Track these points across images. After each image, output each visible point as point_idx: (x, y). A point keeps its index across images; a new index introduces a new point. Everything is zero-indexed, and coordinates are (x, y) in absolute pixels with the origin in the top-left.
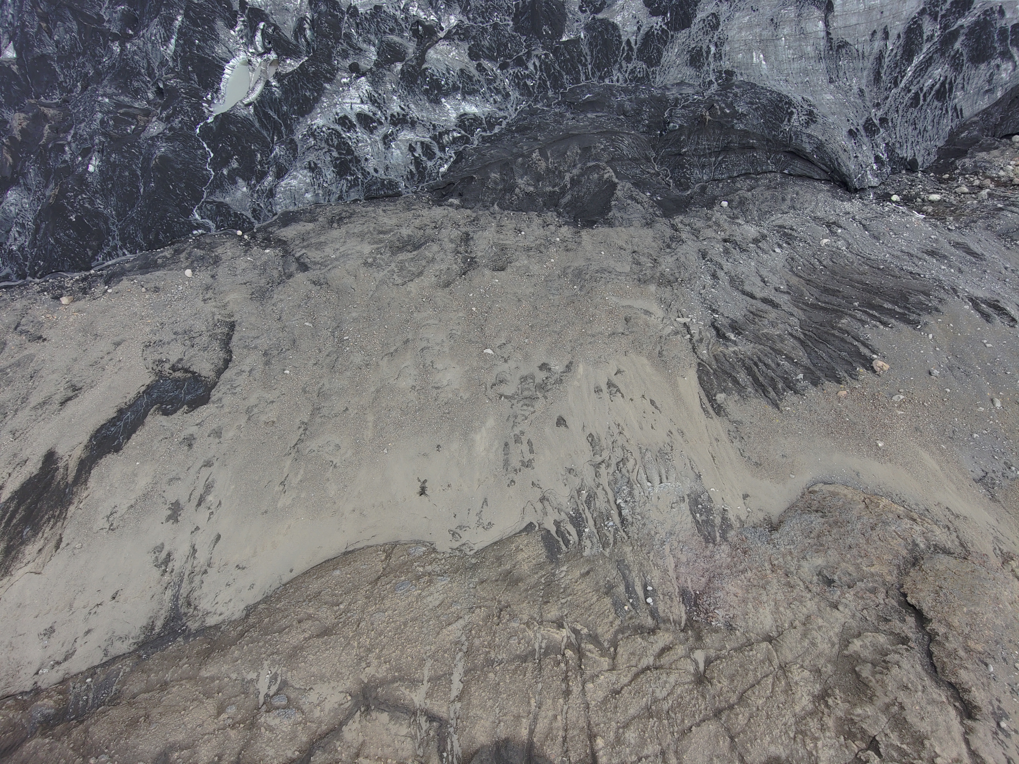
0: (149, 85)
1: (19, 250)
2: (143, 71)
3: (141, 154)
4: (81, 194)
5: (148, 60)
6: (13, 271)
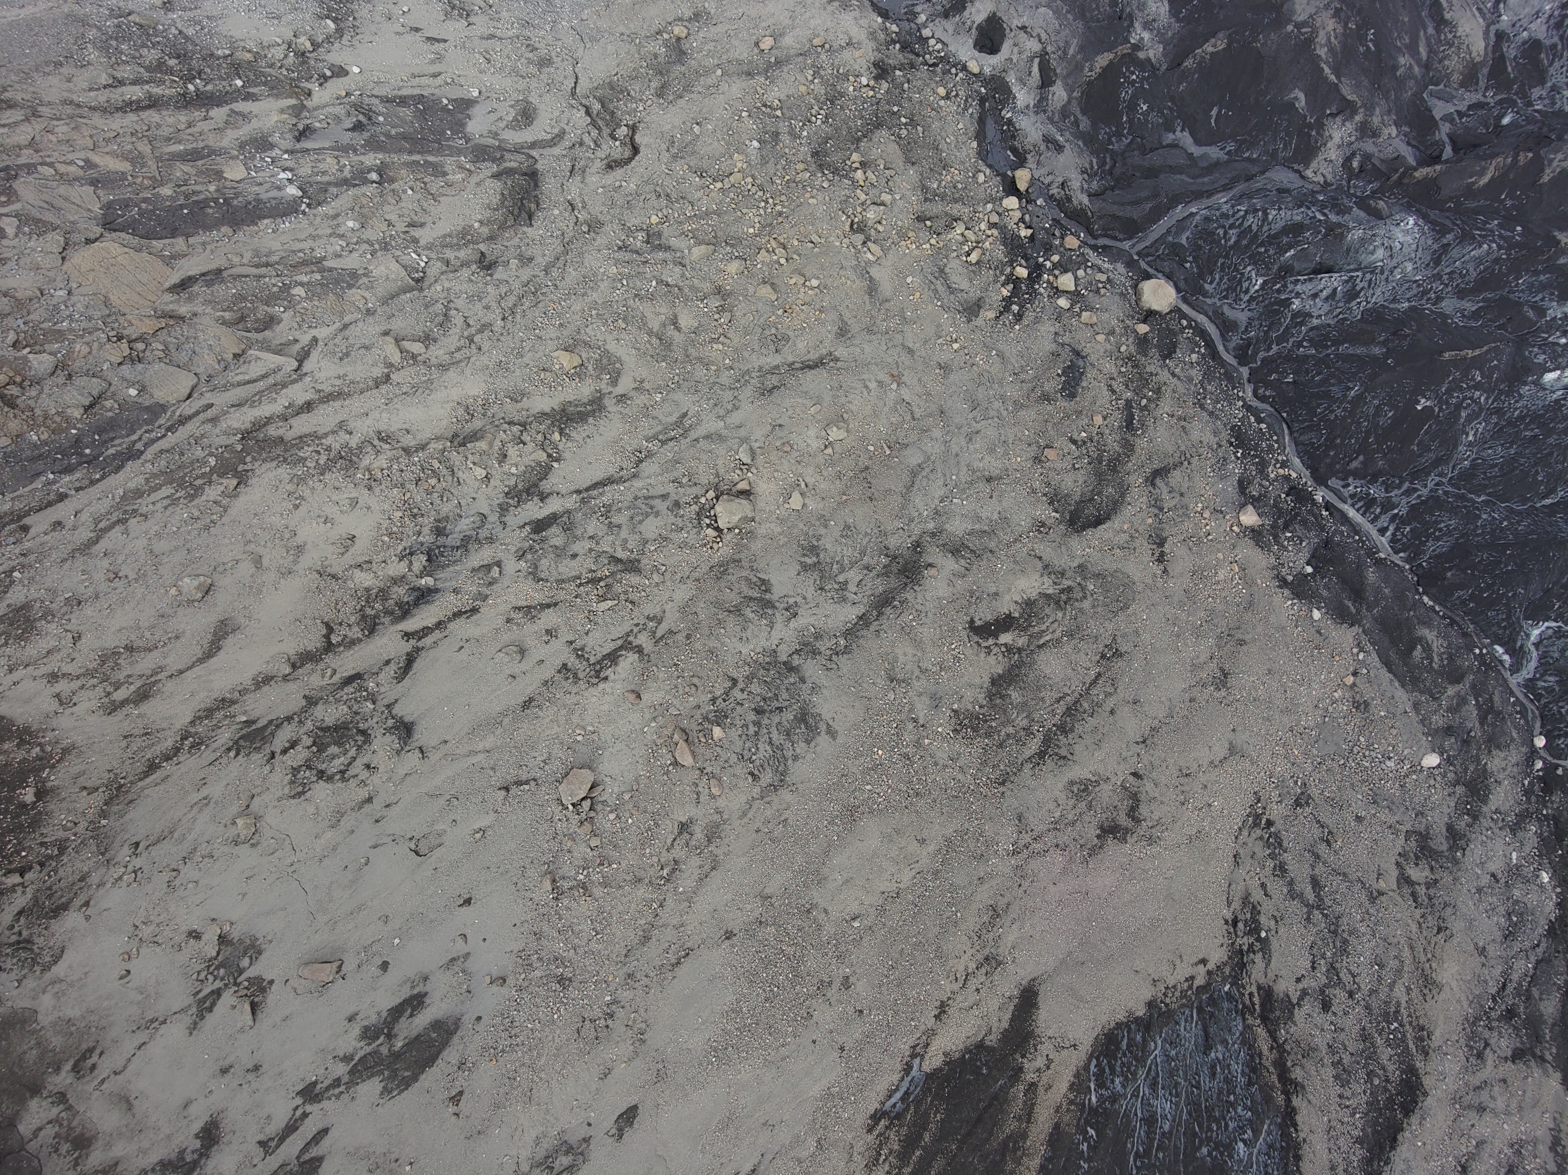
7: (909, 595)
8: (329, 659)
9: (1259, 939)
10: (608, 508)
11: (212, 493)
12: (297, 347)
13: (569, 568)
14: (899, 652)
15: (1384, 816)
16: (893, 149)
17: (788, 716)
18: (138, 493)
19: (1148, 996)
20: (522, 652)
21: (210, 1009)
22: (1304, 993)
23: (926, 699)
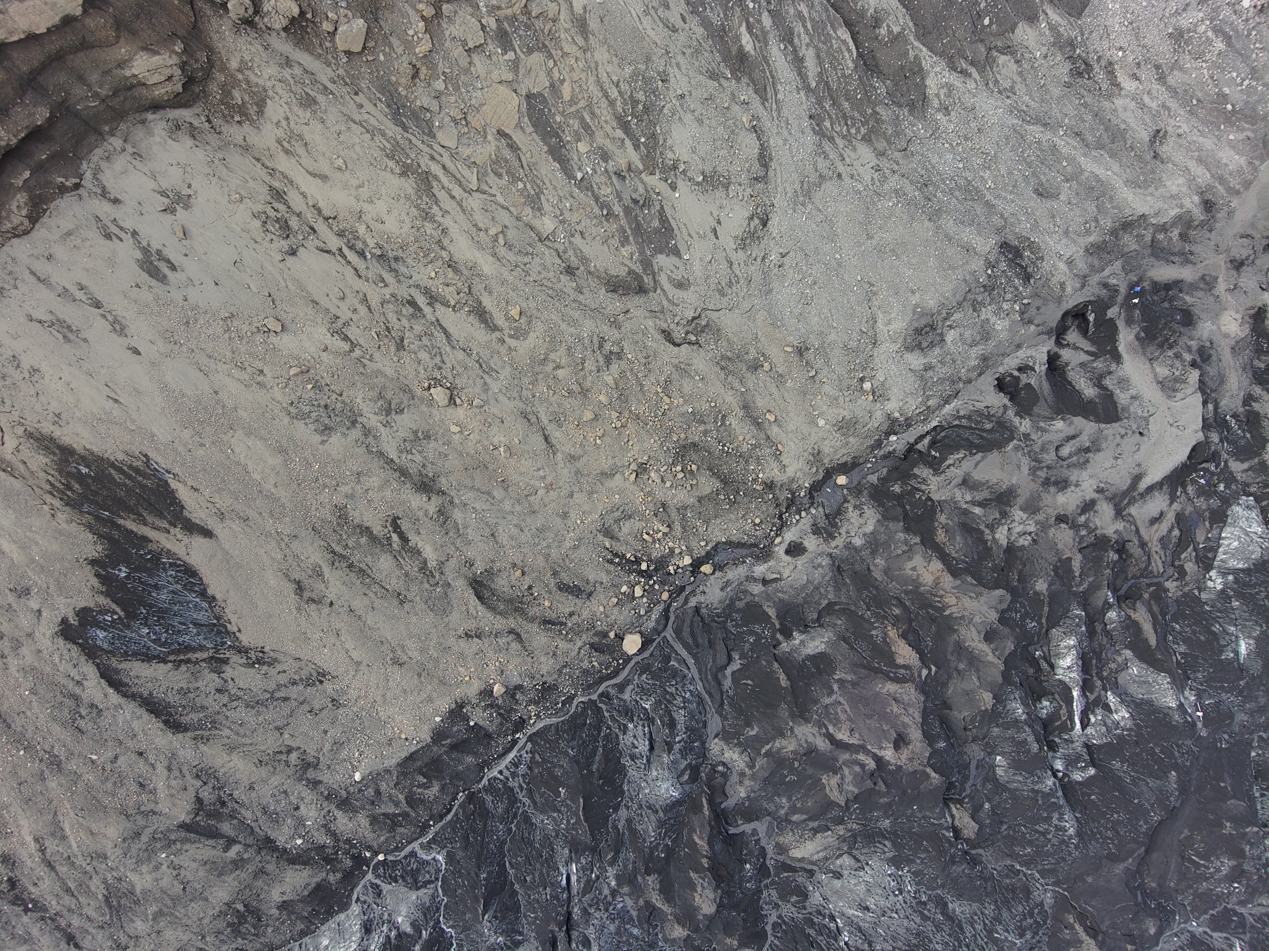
7: (408, 485)
8: (321, 220)
9: (254, 663)
10: (432, 335)
11: (391, 164)
12: (486, 188)
13: (392, 318)
14: (374, 478)
15: (327, 746)
16: (707, 490)
17: (327, 421)
18: (384, 135)
19: (218, 596)
20: (343, 299)
21: (162, 195)
22: (226, 681)
23: (350, 491)
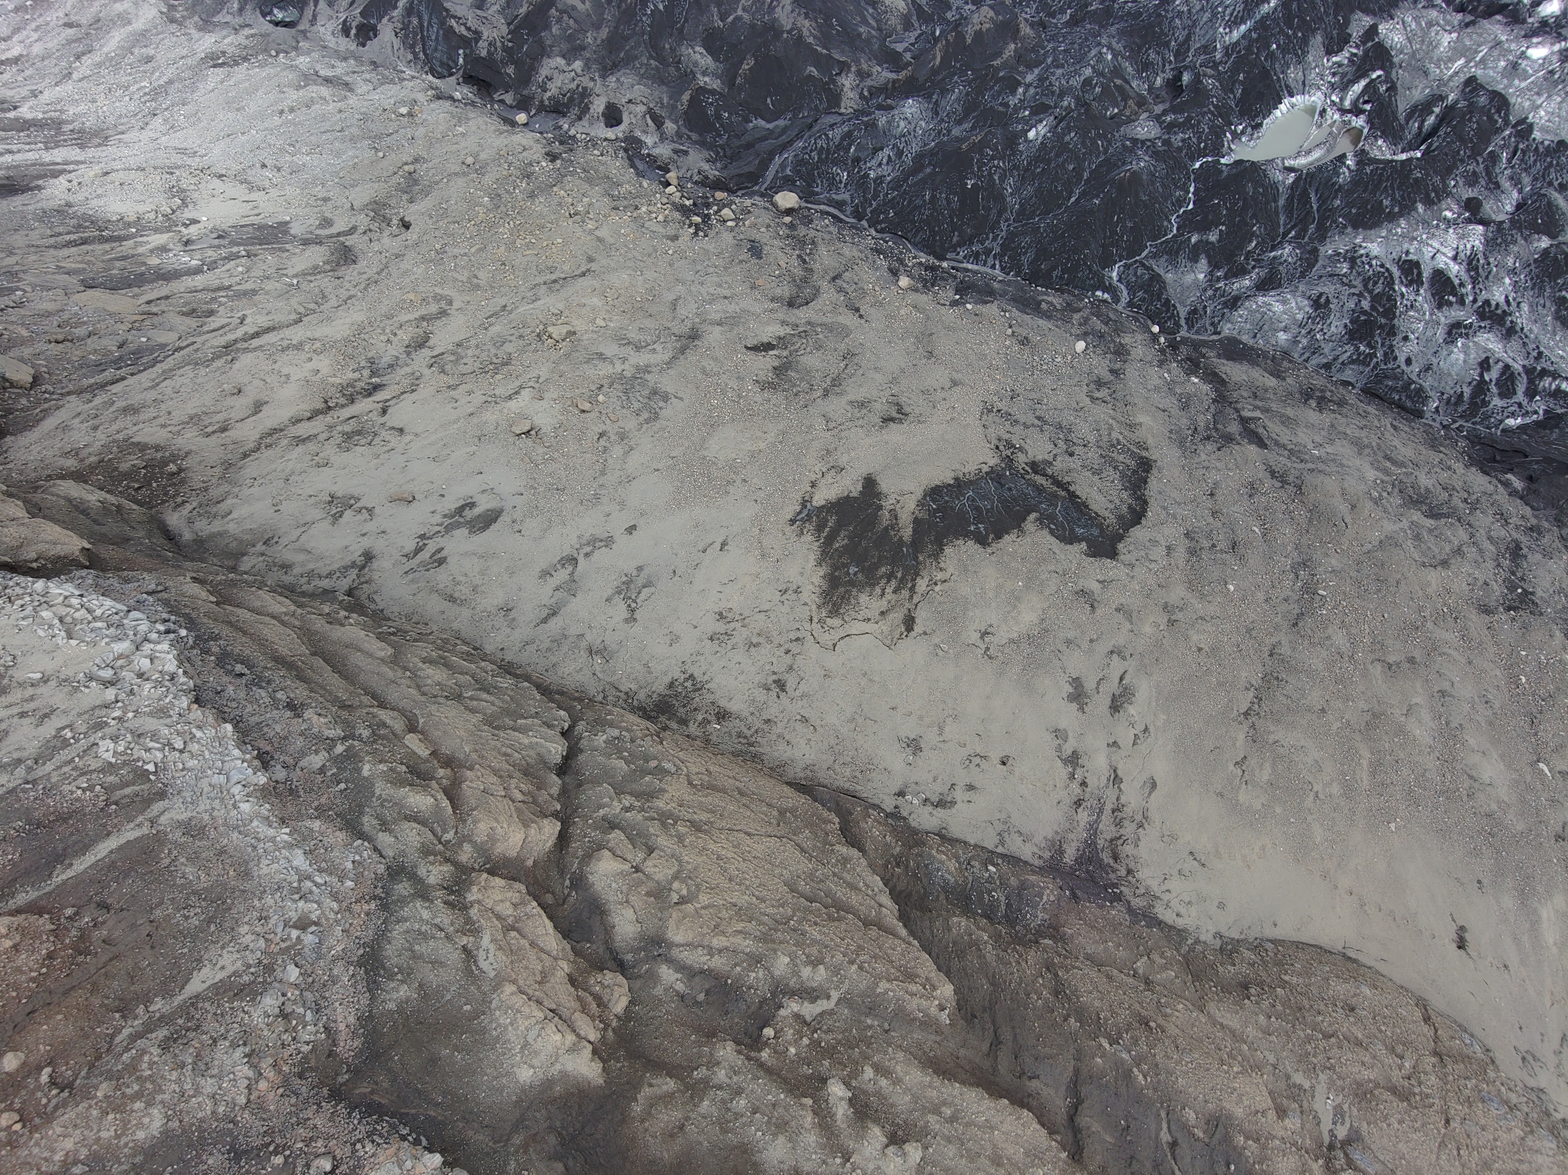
0: (1167, 67)
1: (875, 180)
2: (1173, 43)
3: (1106, 151)
4: (999, 159)
5: (1189, 34)
6: (852, 202)
7: (698, 344)
8: (332, 412)
9: (1016, 448)
14: (704, 363)
15: (1069, 382)
19: (952, 476)
20: (456, 399)
21: (341, 516)
22: (1055, 455)
